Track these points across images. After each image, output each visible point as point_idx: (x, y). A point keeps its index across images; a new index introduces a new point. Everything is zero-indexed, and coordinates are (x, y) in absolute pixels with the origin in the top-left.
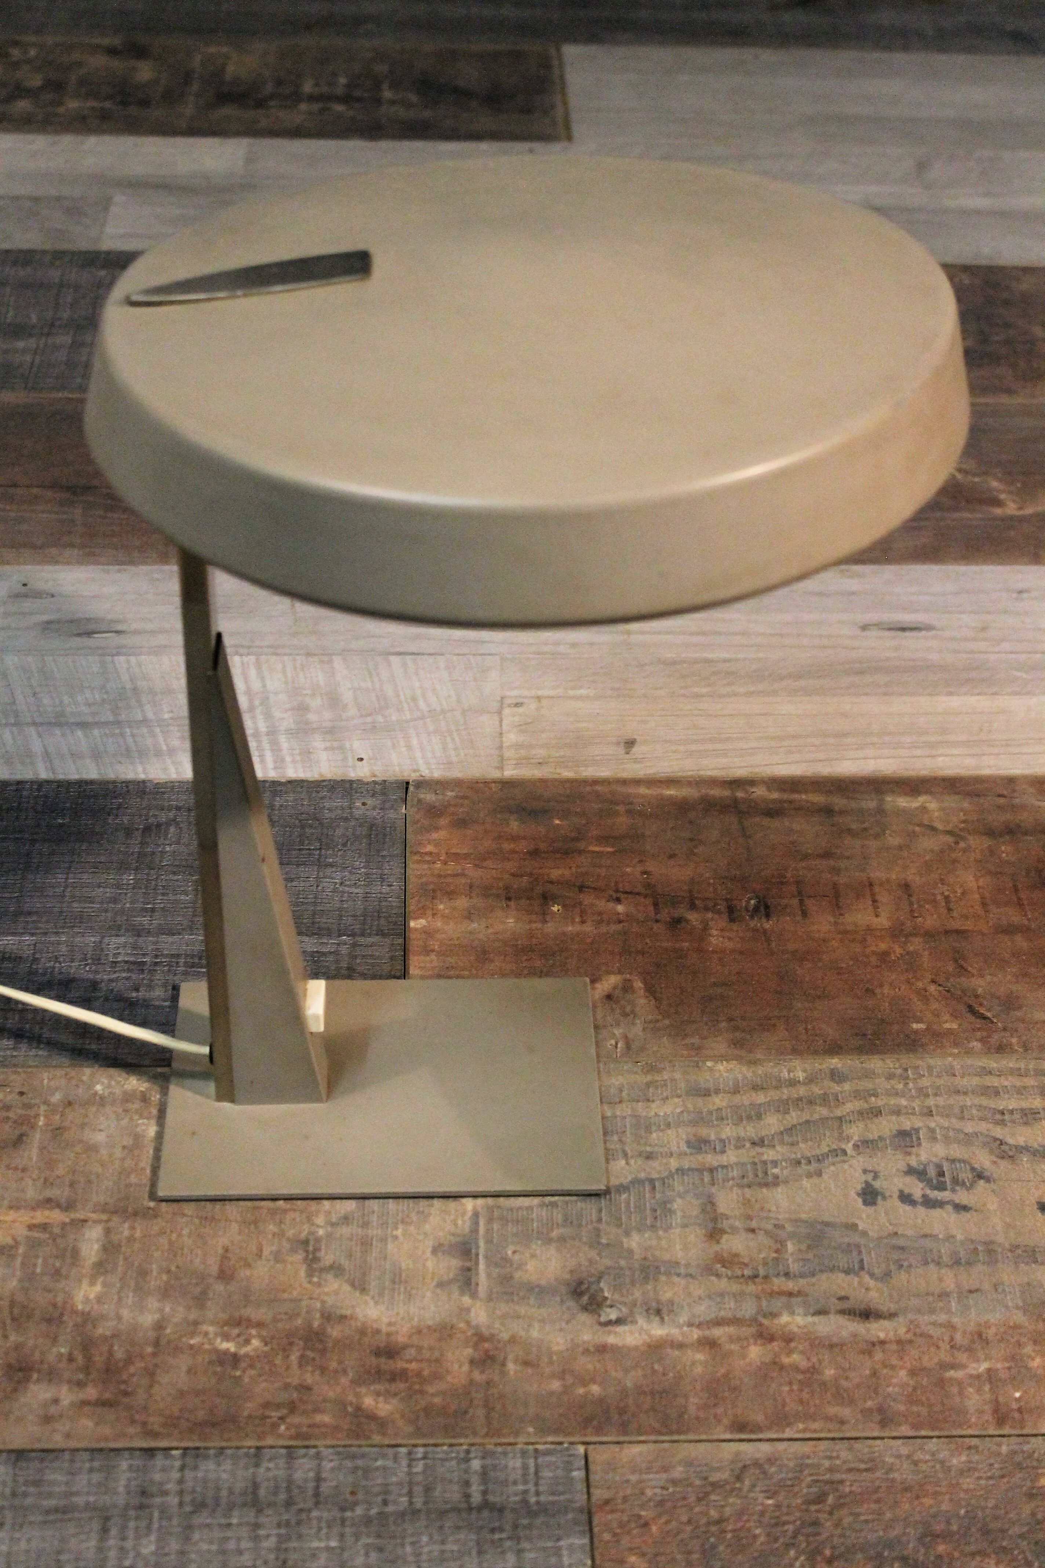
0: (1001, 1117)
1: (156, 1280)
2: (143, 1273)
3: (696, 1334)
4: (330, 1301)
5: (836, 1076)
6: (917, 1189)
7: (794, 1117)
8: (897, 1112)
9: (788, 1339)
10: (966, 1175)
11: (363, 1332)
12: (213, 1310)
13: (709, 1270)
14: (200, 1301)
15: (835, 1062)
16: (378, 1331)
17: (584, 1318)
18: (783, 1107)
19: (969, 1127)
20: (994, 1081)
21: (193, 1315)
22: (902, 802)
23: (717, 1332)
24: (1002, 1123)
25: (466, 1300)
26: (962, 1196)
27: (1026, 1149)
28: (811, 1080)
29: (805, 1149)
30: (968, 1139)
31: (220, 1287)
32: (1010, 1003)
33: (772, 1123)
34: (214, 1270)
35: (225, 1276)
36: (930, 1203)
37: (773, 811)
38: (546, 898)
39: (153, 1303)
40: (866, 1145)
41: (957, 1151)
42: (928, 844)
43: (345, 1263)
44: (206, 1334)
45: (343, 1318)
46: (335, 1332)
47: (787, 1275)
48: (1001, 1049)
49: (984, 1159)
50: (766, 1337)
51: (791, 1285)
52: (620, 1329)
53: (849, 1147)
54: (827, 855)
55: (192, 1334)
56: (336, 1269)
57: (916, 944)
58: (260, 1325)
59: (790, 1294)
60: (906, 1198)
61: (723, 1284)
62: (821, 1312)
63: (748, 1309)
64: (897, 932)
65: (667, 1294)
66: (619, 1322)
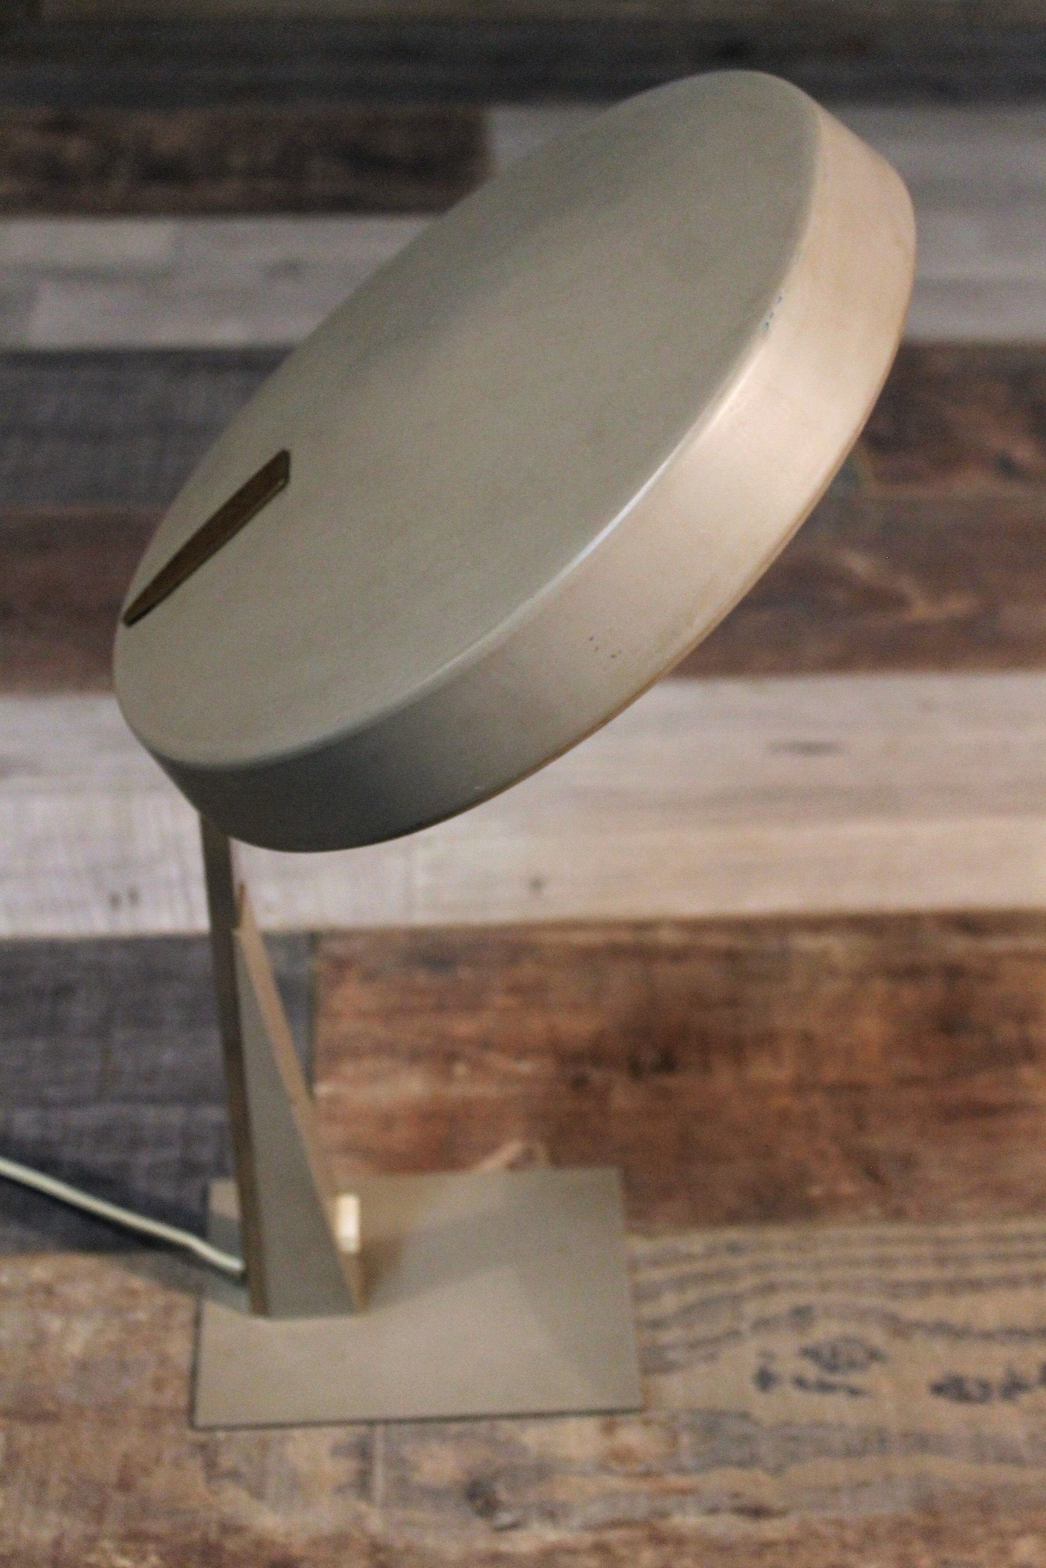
0: (895, 1290)
1: (56, 1491)
2: (43, 1484)
3: (589, 1538)
4: (227, 1510)
5: (734, 1249)
6: (811, 1371)
7: (692, 1295)
8: (793, 1286)
9: (680, 1541)
10: (860, 1355)
11: (260, 1544)
12: (112, 1525)
13: (603, 1467)
14: (99, 1514)
15: (733, 1234)
16: (273, 1543)
17: (480, 1524)
18: (681, 1284)
19: (867, 1301)
20: (889, 1251)
21: (92, 1529)
22: (805, 943)
23: (612, 1536)
24: (895, 1296)
25: (363, 1507)
26: (856, 1379)
27: (918, 1325)
28: (711, 1252)
29: (702, 1330)
30: (863, 1315)
31: (118, 1498)
32: (908, 1162)
33: (670, 1302)
34: (113, 1478)
35: (125, 1485)
36: (824, 1387)
37: (678, 955)
38: (451, 1057)
39: (52, 1517)
40: (763, 1324)
41: (852, 1329)
42: (832, 988)
43: (244, 1469)
44: (104, 1552)
45: (239, 1530)
46: (232, 1545)
47: (681, 1470)
48: (898, 1215)
49: (877, 1337)
50: (658, 1539)
51: (682, 1481)
52: (515, 1535)
53: (744, 1326)
54: (732, 1002)
55: (90, 1550)
56: (234, 1475)
57: (817, 1100)
58: (157, 1539)
59: (683, 1492)
60: (800, 1383)
61: (616, 1483)
62: (713, 1511)
63: (641, 1509)
64: (799, 1087)
65: (561, 1495)
66: (514, 1526)
